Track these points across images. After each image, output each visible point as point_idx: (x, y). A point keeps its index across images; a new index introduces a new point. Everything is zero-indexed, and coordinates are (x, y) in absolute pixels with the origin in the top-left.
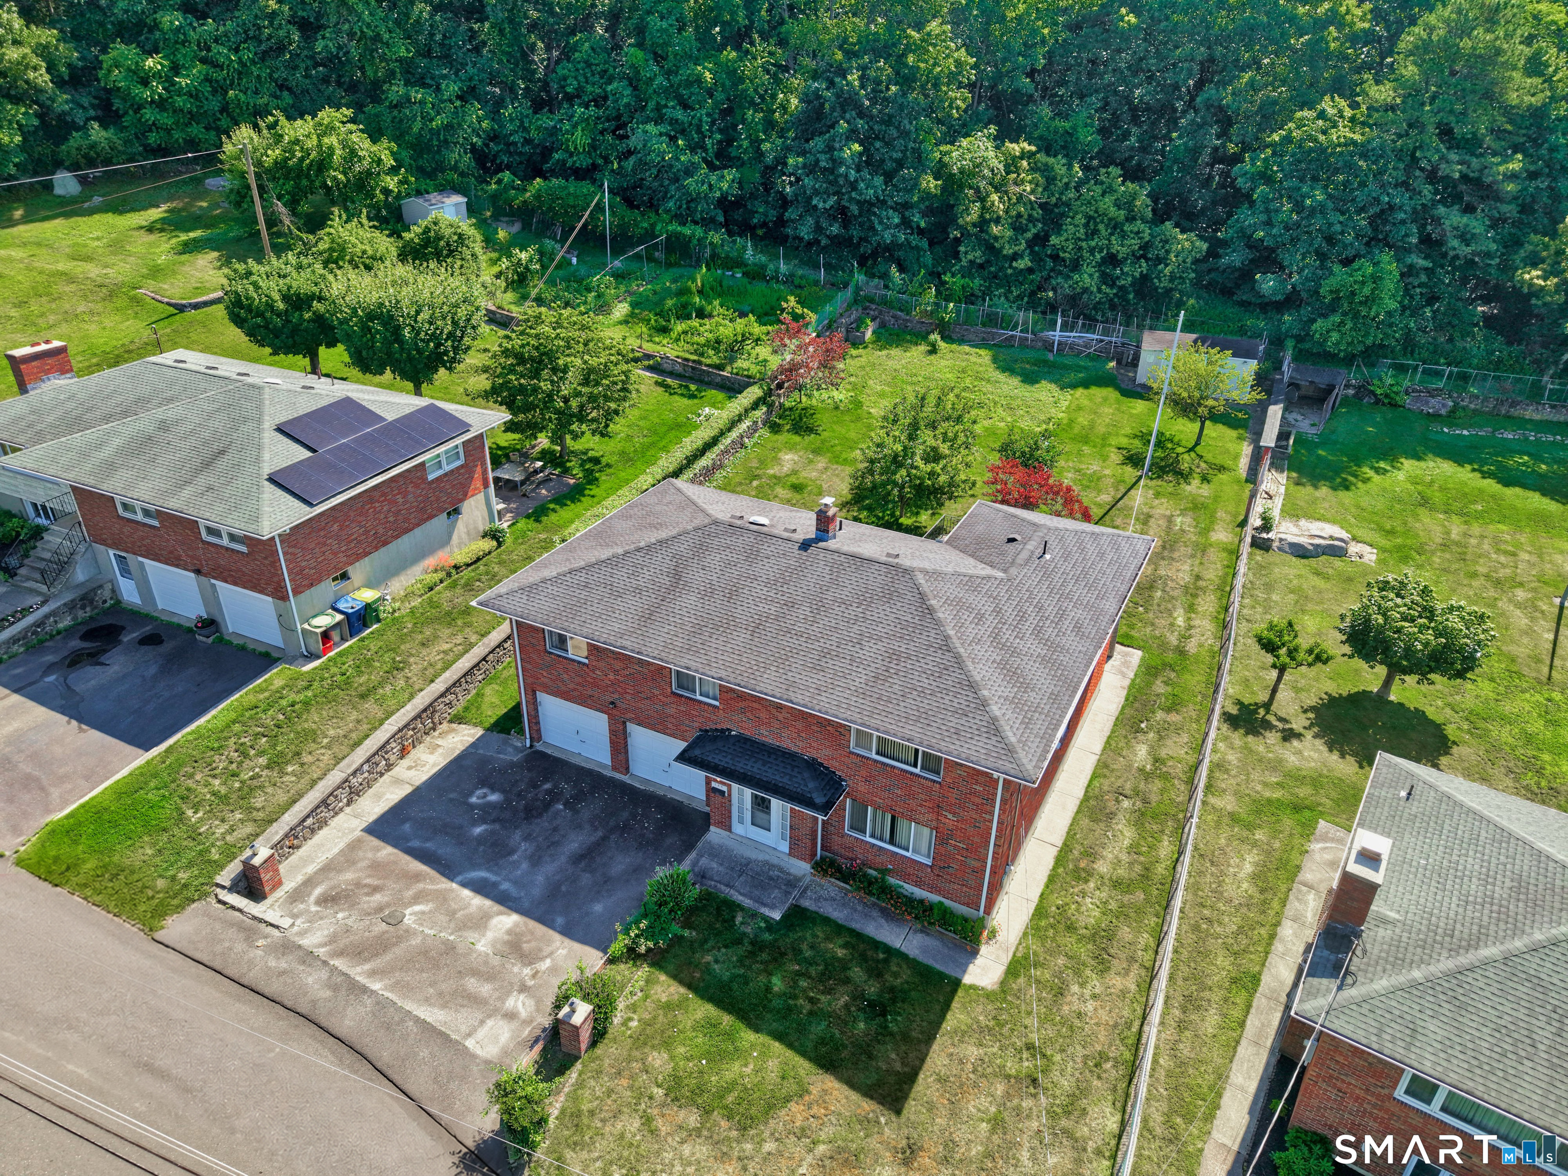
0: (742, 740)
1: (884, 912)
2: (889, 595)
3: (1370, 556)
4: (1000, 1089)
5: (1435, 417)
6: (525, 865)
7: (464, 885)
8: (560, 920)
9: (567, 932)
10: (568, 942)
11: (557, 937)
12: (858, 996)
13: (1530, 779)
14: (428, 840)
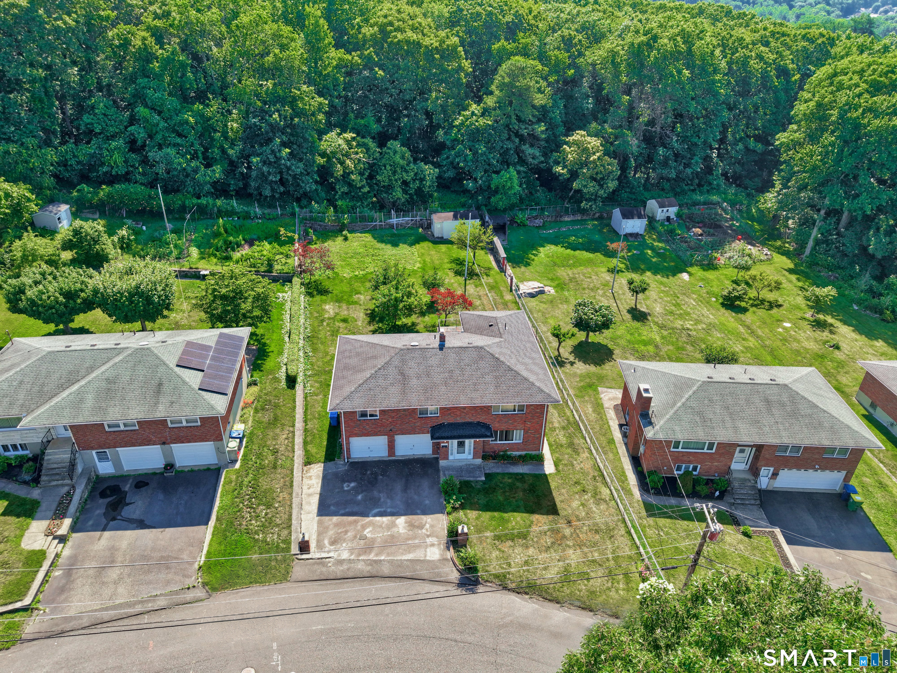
0: (450, 425)
1: (510, 464)
2: (482, 358)
3: (553, 291)
4: (577, 496)
5: (538, 227)
6: (389, 501)
7: (375, 515)
8: (418, 511)
9: (424, 513)
10: (428, 516)
11: (423, 517)
12: (524, 490)
13: (637, 355)
14: (345, 508)
